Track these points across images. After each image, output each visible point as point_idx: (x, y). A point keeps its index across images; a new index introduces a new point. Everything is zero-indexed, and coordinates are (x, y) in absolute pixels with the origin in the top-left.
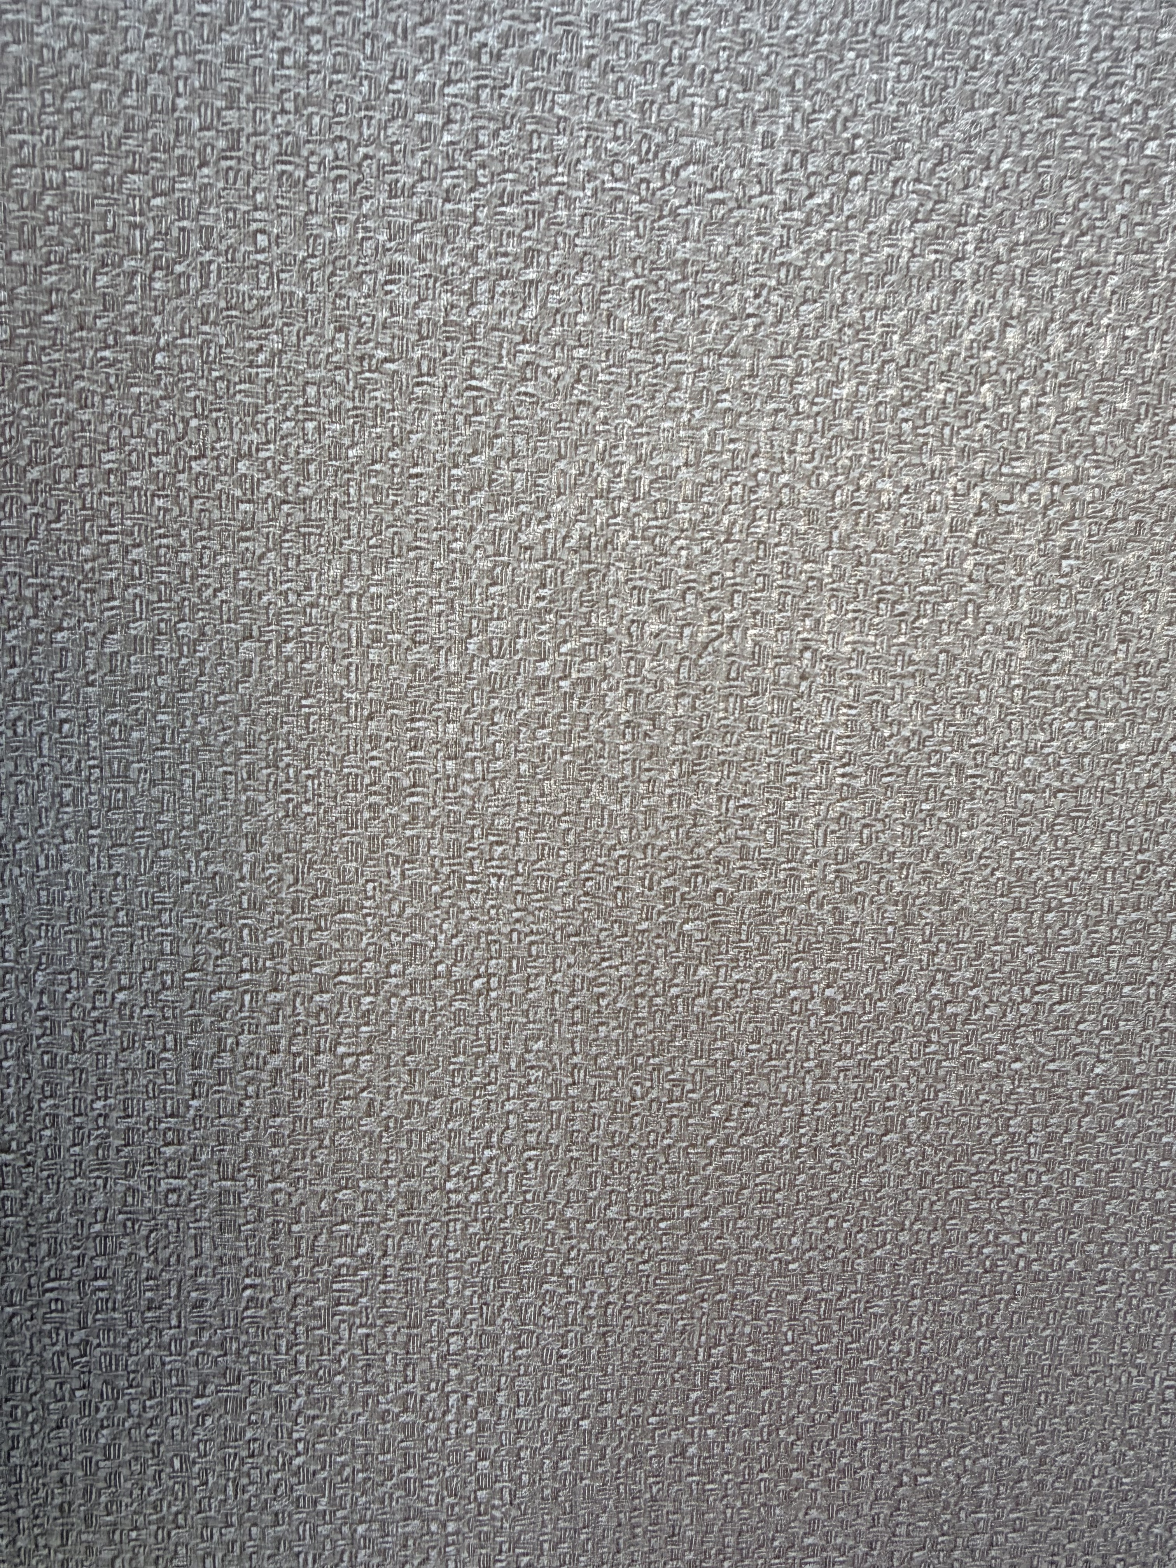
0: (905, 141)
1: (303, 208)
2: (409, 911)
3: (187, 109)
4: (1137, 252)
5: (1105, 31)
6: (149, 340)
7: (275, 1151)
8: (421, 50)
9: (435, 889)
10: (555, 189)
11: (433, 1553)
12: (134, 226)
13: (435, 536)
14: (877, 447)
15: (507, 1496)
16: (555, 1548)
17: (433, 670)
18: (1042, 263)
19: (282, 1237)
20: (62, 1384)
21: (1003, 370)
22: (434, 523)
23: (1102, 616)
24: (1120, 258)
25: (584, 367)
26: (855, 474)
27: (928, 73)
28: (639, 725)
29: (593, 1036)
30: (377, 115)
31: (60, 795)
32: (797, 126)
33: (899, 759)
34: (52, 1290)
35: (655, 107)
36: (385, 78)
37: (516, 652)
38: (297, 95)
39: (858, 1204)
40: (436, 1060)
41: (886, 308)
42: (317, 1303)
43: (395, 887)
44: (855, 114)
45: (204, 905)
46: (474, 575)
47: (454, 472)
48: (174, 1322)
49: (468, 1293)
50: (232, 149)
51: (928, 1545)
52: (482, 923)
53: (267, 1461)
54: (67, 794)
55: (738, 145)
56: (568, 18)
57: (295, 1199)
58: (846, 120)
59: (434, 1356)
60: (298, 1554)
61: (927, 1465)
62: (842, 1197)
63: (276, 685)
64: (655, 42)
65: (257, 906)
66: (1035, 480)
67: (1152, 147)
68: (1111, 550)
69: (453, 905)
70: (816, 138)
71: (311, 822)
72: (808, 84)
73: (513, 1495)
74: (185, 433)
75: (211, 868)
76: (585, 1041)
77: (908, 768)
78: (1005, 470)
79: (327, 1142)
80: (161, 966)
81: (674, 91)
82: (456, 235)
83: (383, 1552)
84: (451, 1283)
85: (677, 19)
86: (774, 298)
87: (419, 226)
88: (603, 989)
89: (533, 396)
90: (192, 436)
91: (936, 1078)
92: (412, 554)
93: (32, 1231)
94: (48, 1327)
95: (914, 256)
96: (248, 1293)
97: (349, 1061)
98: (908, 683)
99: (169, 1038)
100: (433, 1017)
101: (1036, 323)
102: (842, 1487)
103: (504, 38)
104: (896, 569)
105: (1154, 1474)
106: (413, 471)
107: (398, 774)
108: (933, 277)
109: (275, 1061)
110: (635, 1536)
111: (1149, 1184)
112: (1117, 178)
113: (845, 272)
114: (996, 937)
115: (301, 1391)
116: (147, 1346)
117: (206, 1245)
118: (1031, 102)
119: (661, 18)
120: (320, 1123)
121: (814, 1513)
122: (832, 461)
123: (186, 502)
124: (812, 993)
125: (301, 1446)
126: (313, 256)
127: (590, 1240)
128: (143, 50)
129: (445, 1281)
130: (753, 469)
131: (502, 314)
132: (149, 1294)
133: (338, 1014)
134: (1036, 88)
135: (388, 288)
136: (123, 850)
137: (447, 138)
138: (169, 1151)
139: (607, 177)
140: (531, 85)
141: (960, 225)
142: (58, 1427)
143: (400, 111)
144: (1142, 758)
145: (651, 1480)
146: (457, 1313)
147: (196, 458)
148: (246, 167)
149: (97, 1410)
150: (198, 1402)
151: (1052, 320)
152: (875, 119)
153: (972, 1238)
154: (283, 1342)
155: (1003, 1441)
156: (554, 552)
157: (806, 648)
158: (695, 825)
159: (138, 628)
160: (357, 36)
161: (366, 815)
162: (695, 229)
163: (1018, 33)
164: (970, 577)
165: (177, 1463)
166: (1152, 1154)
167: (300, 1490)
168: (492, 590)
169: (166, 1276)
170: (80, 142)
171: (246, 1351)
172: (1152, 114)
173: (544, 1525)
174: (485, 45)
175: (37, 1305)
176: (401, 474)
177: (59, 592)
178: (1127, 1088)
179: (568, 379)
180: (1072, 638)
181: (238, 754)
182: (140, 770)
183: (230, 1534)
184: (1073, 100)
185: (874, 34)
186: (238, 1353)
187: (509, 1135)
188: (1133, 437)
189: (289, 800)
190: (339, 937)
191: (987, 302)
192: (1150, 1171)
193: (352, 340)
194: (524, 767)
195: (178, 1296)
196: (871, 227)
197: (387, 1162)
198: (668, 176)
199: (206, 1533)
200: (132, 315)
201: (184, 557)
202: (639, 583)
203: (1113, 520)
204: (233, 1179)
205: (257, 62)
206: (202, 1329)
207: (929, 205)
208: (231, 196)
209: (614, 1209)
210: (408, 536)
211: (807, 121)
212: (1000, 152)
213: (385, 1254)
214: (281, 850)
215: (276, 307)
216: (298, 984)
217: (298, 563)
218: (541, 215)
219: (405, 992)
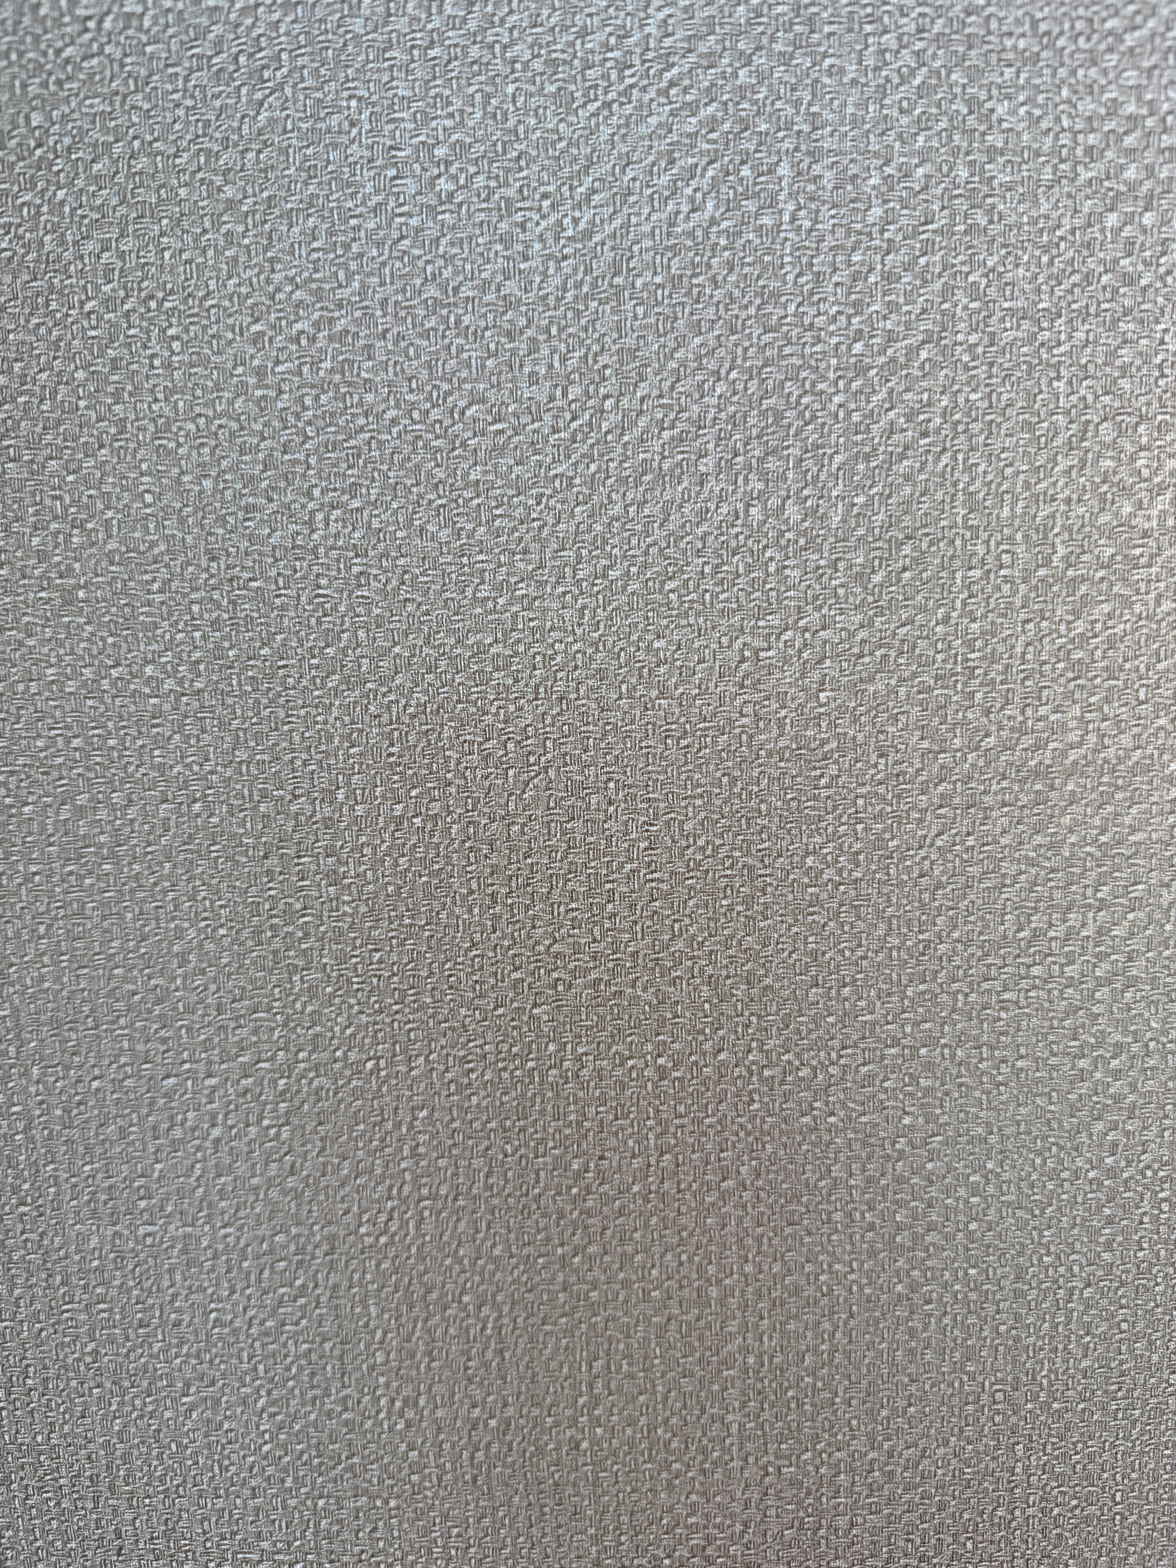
0: (646, 366)
1: (177, 470)
2: (309, 1009)
3: (86, 408)
4: (856, 433)
5: (804, 260)
6: (72, 581)
7: (223, 1204)
8: (255, 343)
9: (329, 990)
10: (368, 435)
11: (380, 1524)
12: (55, 498)
13: (302, 712)
14: (650, 614)
15: (435, 1479)
16: (479, 1522)
17: (311, 817)
18: (775, 451)
19: (235, 1271)
20: (82, 1383)
21: (750, 542)
22: (300, 702)
23: (860, 737)
24: (842, 440)
25: (405, 572)
26: (634, 637)
27: (660, 310)
28: (480, 850)
29: (466, 1105)
30: (226, 395)
31: (36, 930)
32: (556, 364)
33: (698, 864)
34: (67, 1311)
35: (440, 363)
36: (230, 364)
37: (376, 798)
38: (165, 387)
39: (705, 1241)
40: (342, 1128)
41: (646, 502)
42: (268, 1324)
43: (296, 990)
44: (602, 350)
45: (150, 1011)
46: (336, 740)
47: (313, 661)
48: (160, 1337)
49: (386, 1316)
50: (121, 433)
51: (796, 1524)
52: (368, 1015)
53: (242, 1447)
54: (42, 929)
55: (509, 385)
56: (364, 304)
57: (242, 1242)
58: (596, 355)
59: (365, 1366)
60: (274, 1521)
61: (788, 1457)
62: (691, 1235)
63: (190, 836)
64: (435, 313)
65: (190, 1010)
66: (786, 630)
67: (858, 347)
68: (861, 681)
69: (343, 1002)
70: (573, 372)
71: (226, 941)
72: (561, 330)
73: (440, 1480)
74: (104, 649)
75: (153, 982)
76: (460, 1108)
77: (707, 871)
78: (761, 623)
79: (262, 1196)
80: (123, 1060)
81: (453, 349)
82: (294, 479)
83: (340, 1522)
84: (372, 1309)
85: (451, 293)
86: (552, 502)
87: (265, 475)
88: (471, 1065)
89: (367, 598)
90: (109, 651)
91: (762, 1132)
92: (286, 728)
93: (49, 1265)
94: (67, 1339)
95: (664, 458)
96: (213, 1315)
97: (273, 1131)
98: (699, 802)
99: (134, 1116)
100: (336, 1094)
101: (774, 502)
102: (716, 1476)
103: (317, 325)
104: (677, 711)
105: (992, 1465)
106: (280, 663)
107: (291, 900)
108: (682, 473)
109: (216, 1132)
110: (544, 1514)
111: (962, 1218)
112: (832, 375)
113: (608, 477)
114: (800, 1010)
115: (263, 1393)
116: (141, 1356)
117: (178, 1277)
118: (749, 323)
119: (437, 294)
120: (255, 1181)
121: (694, 1497)
122: (614, 629)
123: (109, 701)
124: (646, 1062)
125: (267, 1436)
126: (187, 506)
127: (482, 1273)
128: (52, 370)
129: (366, 1307)
130: (550, 641)
131: (337, 536)
132: (139, 1315)
133: (261, 1094)
134: (752, 311)
135: (247, 524)
136: (85, 971)
137: (280, 405)
138: (143, 1204)
139: (407, 422)
140: (341, 358)
141: (700, 428)
142: (83, 1417)
143: (242, 389)
144: (911, 852)
145: (553, 1469)
146: (379, 1333)
147: (114, 667)
148: (132, 445)
149: (110, 1404)
150: (185, 1400)
151: (788, 497)
152: (620, 351)
153: (808, 1268)
154: (245, 1354)
155: (854, 1438)
156: (398, 718)
157: (610, 780)
158: (534, 927)
159: (82, 799)
160: (206, 338)
161: (269, 934)
162: (481, 455)
163: (731, 270)
164: (741, 713)
165: (174, 1447)
166: (962, 1192)
167: (270, 1471)
168: (352, 751)
169: (150, 1301)
170: (12, 442)
171: (217, 1361)
172: (854, 321)
173: (467, 1504)
174: (303, 332)
175: (58, 1322)
176: (271, 667)
177: (23, 776)
178: (934, 1135)
179: (394, 582)
180: (836, 756)
181: (165, 892)
182: (93, 908)
183: (220, 1503)
184: (786, 316)
185: (611, 285)
186: (211, 1361)
187: (407, 1189)
188: (870, 586)
189: (207, 926)
190: (255, 1032)
191: (731, 488)
192: (961, 1206)
193: (223, 567)
194: (390, 889)
195: (161, 1317)
196: (626, 438)
197: (310, 1211)
198: (456, 416)
199: (202, 1502)
200: (59, 564)
201: (111, 743)
202: (468, 737)
203: (861, 656)
204: (193, 1225)
205: (134, 367)
206: (182, 1343)
207: (672, 416)
208: (122, 468)
209: (500, 1247)
210: (282, 714)
211: (564, 360)
212: (727, 365)
213: (316, 1286)
214: (204, 965)
215: (163, 547)
216: (227, 1071)
217: (198, 741)
218: (359, 456)
219: (312, 1074)
